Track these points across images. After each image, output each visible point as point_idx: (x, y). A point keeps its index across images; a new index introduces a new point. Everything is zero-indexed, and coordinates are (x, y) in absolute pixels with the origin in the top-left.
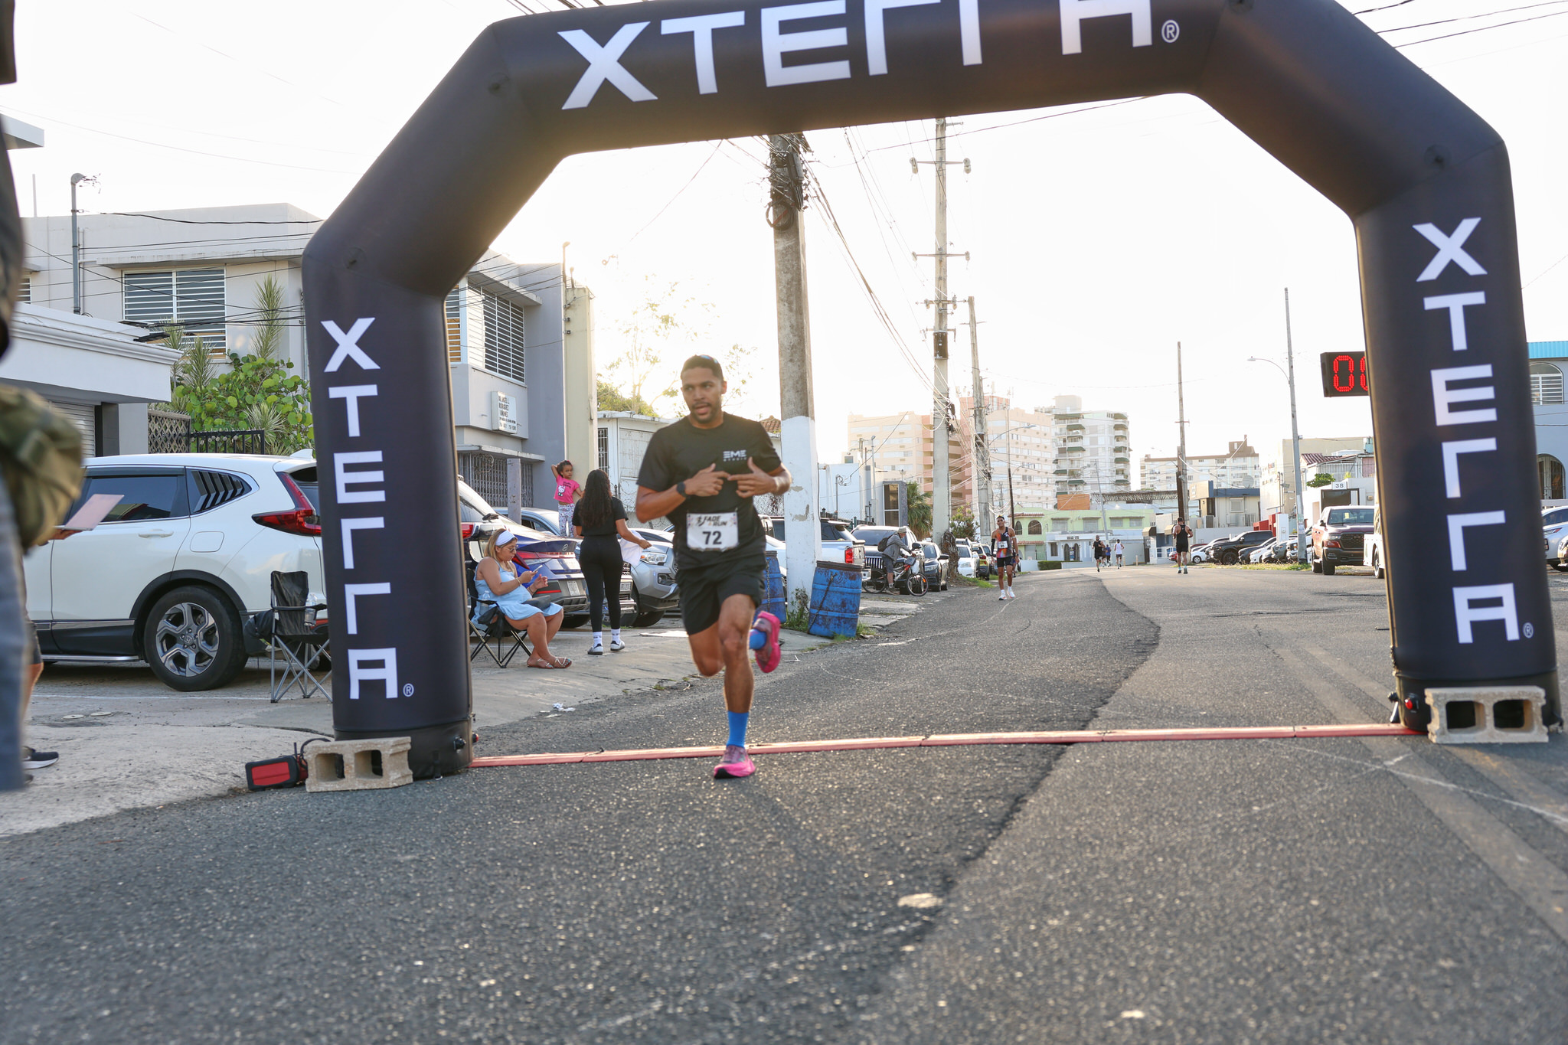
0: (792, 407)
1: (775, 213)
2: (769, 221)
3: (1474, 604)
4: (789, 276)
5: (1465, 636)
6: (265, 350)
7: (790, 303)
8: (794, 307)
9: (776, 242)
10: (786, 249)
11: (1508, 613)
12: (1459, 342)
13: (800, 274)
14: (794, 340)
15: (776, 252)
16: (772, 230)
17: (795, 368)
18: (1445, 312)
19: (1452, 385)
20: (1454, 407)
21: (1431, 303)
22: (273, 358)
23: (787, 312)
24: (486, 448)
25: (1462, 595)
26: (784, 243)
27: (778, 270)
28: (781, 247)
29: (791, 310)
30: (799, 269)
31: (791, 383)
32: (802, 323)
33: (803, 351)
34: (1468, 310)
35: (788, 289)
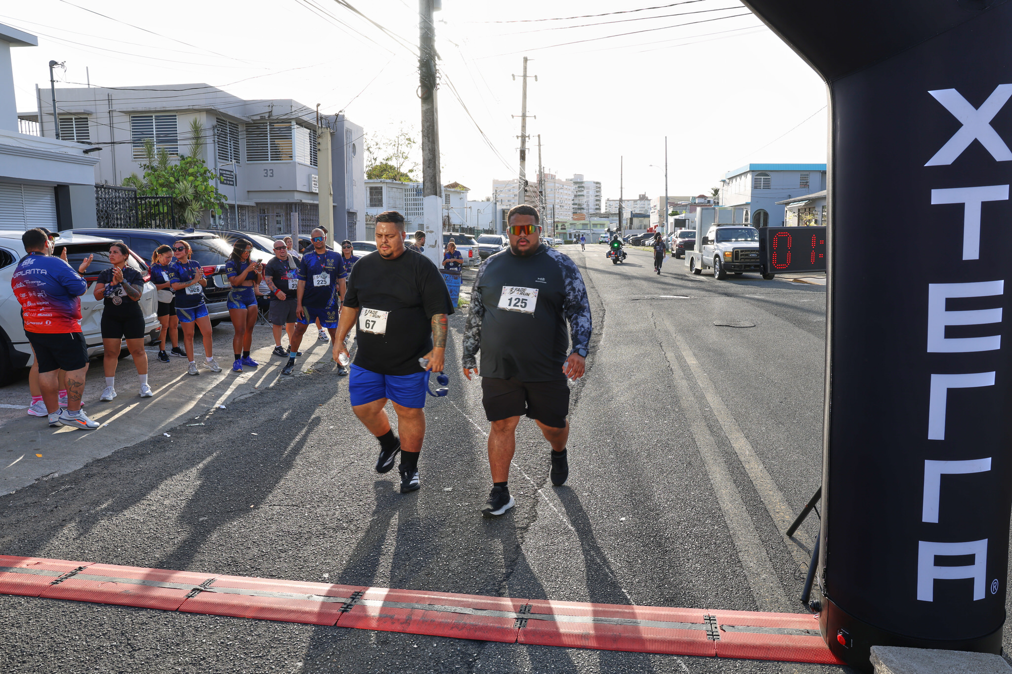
0: (429, 191)
1: (422, 91)
2: (418, 95)
3: (940, 561)
4: (428, 124)
5: (925, 593)
6: (195, 154)
7: (429, 138)
8: (431, 140)
9: (422, 106)
10: (427, 110)
11: (978, 572)
12: (971, 250)
13: (434, 123)
14: (430, 156)
15: (422, 111)
16: (420, 100)
17: (431, 171)
18: (958, 210)
19: (953, 304)
20: (952, 332)
21: (940, 197)
22: (199, 157)
23: (427, 142)
24: (304, 201)
25: (927, 551)
26: (426, 107)
27: (423, 121)
28: (424, 109)
29: (429, 141)
30: (433, 120)
31: (428, 178)
32: (435, 148)
33: (435, 162)
34: (987, 208)
35: (428, 130)
